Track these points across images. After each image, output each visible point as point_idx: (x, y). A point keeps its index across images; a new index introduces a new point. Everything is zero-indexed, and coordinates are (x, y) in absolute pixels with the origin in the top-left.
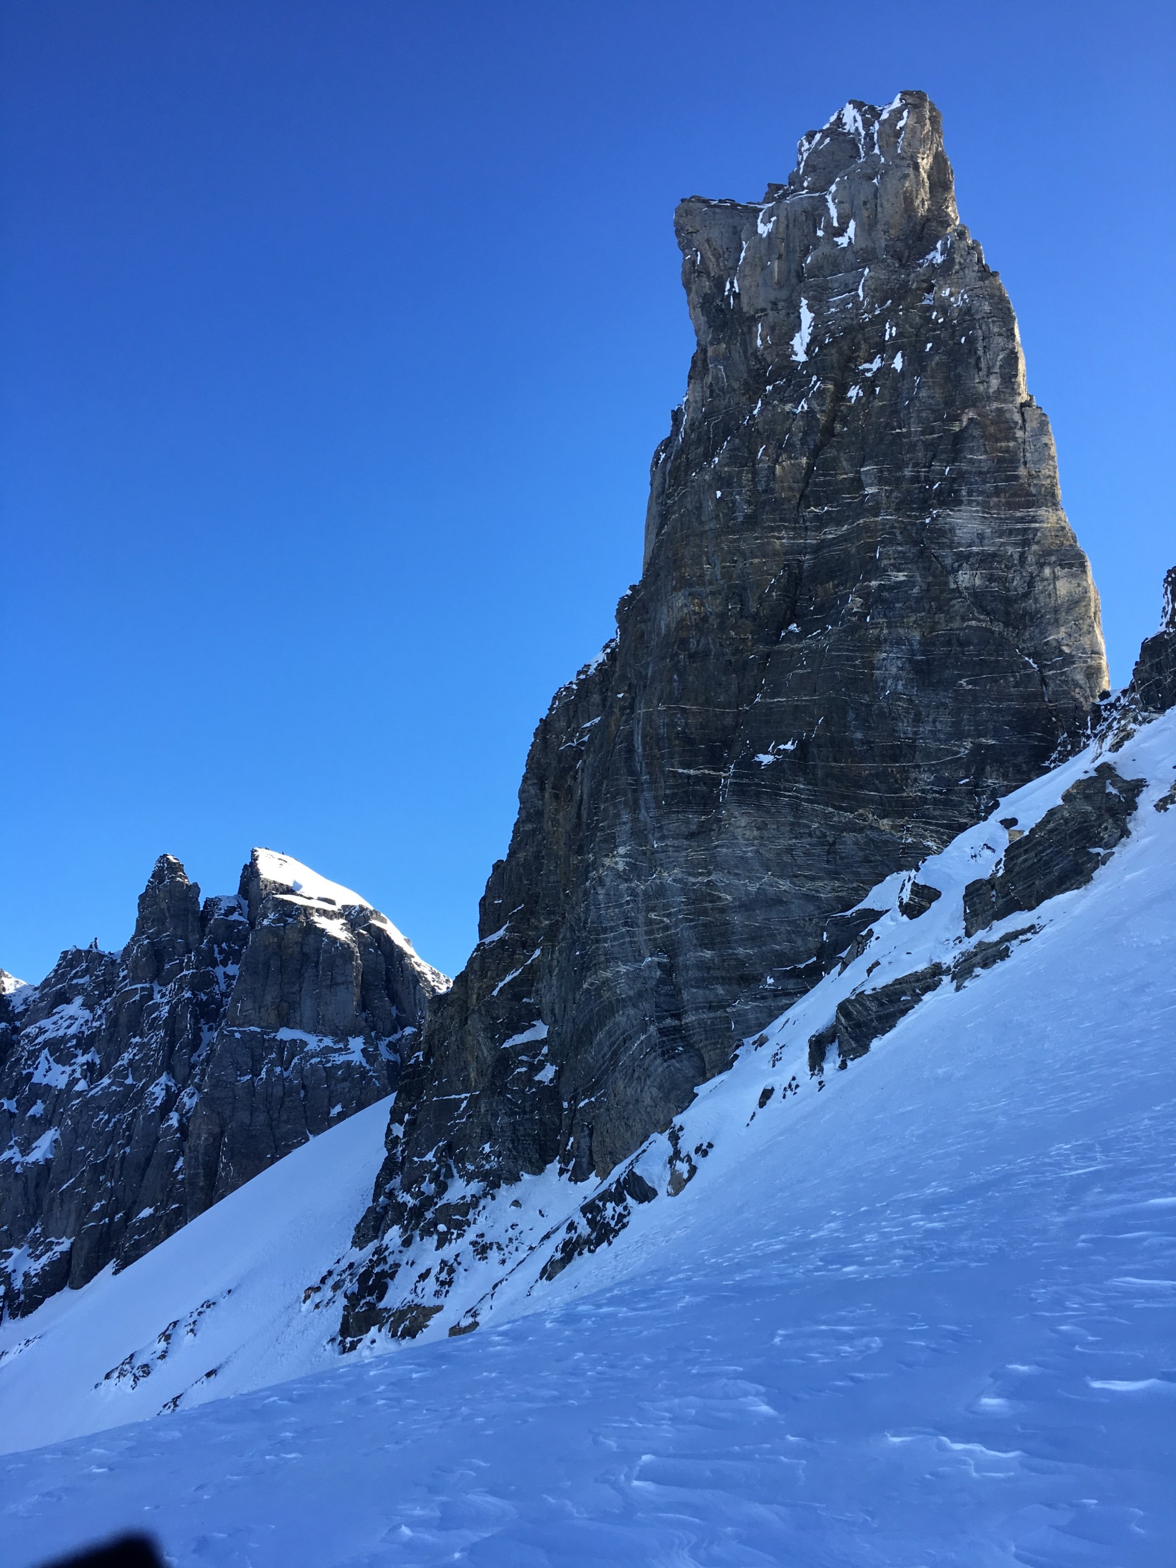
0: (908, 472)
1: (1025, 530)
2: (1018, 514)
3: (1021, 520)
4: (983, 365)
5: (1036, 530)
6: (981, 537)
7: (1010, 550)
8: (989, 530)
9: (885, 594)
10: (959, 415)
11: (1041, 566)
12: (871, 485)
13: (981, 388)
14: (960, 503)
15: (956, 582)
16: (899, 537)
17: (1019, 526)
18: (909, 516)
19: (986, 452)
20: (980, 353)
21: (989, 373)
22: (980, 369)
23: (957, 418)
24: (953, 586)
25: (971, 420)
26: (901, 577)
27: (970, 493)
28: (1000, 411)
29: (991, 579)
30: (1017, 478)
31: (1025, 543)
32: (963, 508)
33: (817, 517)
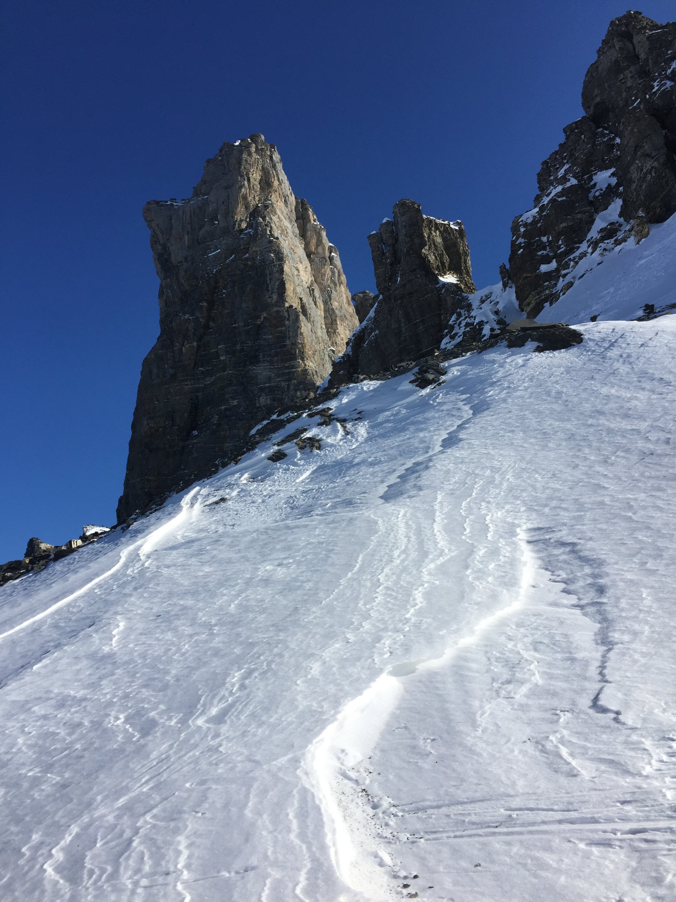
0: (238, 347)
1: (289, 373)
2: (287, 365)
3: (287, 368)
4: (270, 289)
5: (294, 372)
6: (270, 379)
7: (283, 384)
8: (273, 375)
9: (228, 413)
10: (260, 315)
11: (296, 391)
12: (222, 355)
13: (269, 300)
14: (258, 362)
15: (259, 403)
16: (234, 382)
17: (287, 371)
18: (238, 371)
19: (272, 334)
20: (268, 282)
21: (273, 293)
22: (268, 291)
23: (259, 317)
24: (258, 405)
25: (265, 317)
26: (235, 403)
27: (264, 357)
28: (278, 312)
29: (274, 400)
30: (285, 346)
31: (289, 380)
32: (260, 364)
33: (203, 372)
